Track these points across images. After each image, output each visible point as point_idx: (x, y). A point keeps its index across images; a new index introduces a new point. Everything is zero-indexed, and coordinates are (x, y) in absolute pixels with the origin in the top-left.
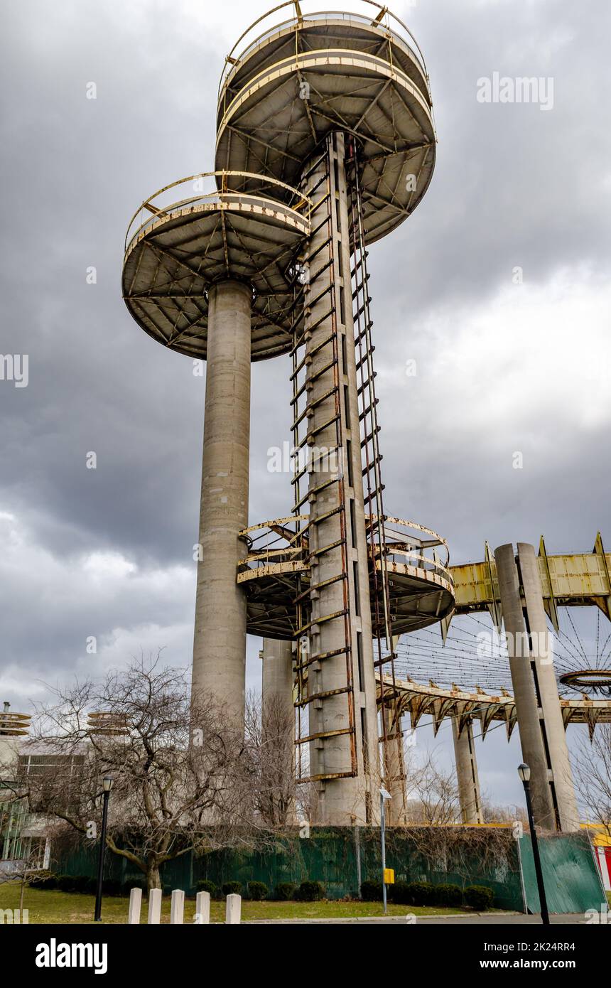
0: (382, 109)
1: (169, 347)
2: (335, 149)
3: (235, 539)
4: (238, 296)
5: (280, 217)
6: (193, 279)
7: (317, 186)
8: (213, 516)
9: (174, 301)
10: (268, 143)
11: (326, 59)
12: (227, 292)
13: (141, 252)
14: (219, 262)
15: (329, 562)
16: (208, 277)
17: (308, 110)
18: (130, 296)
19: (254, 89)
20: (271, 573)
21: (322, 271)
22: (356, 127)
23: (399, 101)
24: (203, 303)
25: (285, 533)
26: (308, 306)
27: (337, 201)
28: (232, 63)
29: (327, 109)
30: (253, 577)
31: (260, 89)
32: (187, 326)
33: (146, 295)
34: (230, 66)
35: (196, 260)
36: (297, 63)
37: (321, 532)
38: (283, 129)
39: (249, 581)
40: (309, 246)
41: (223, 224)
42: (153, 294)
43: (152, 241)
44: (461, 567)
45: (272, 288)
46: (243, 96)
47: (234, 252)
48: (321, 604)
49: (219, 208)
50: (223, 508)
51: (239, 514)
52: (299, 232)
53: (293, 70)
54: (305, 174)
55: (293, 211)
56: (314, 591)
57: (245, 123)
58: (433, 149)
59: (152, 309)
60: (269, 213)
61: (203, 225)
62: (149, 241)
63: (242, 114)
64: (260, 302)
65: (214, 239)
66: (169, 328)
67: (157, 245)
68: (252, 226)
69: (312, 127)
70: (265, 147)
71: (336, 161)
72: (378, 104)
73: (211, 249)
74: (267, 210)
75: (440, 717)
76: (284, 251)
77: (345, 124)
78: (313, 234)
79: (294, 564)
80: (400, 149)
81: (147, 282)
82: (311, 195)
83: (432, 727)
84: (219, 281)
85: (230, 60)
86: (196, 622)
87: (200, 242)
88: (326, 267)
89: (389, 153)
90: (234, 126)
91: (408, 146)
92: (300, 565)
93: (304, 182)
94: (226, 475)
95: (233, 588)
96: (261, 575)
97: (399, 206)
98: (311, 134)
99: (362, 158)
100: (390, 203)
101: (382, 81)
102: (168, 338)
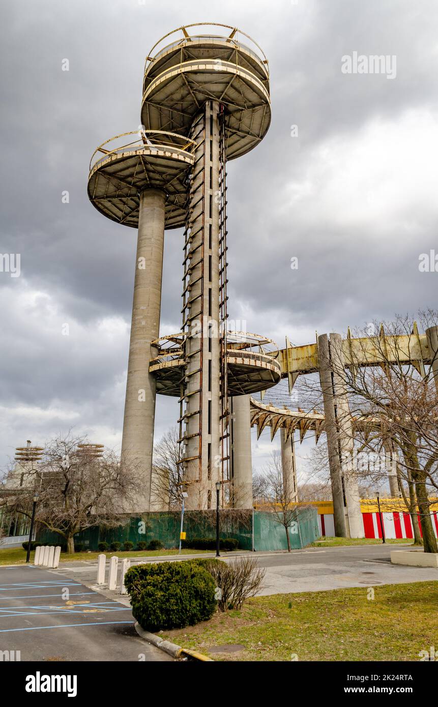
0: (235, 88)
1: (121, 224)
2: (212, 108)
3: (149, 346)
4: (156, 197)
5: (175, 156)
6: (130, 189)
7: (199, 134)
8: (137, 333)
9: (121, 200)
10: (171, 109)
11: (197, 66)
12: (150, 196)
13: (96, 177)
14: (143, 180)
15: (195, 361)
16: (138, 187)
17: (191, 92)
18: (95, 198)
19: (158, 83)
20: (166, 367)
21: (199, 187)
22: (221, 98)
23: (243, 84)
24: (137, 200)
25: (178, 341)
26: (191, 208)
27: (211, 142)
28: (150, 60)
29: (202, 90)
30: (157, 369)
31: (161, 83)
32: (130, 212)
33: (103, 198)
34: (149, 62)
35: (129, 179)
36: (181, 69)
37: (192, 343)
38: (178, 101)
39: (155, 371)
40: (194, 170)
41: (142, 161)
42: (107, 197)
43: (103, 172)
44: (302, 347)
45: (177, 191)
46: (153, 86)
47: (151, 174)
48: (190, 385)
49: (138, 154)
50: (143, 328)
51: (152, 331)
52: (187, 163)
53: (179, 73)
54: (193, 125)
55: (182, 151)
56: (187, 378)
57: (156, 99)
58: (268, 106)
59: (108, 204)
60: (168, 154)
61: (130, 162)
62: (101, 172)
63: (153, 95)
64: (172, 198)
65: (138, 168)
66: (120, 214)
67: (105, 173)
68: (159, 161)
69: (195, 99)
70: (170, 111)
71: (212, 116)
72: (232, 86)
73: (138, 173)
74: (167, 153)
75: (320, 432)
76: (180, 173)
77: (213, 97)
78: (195, 164)
79: (179, 361)
80: (249, 107)
81: (104, 191)
82: (195, 139)
83: (315, 438)
84: (145, 189)
85: (149, 59)
86: (126, 395)
87: (131, 170)
88: (200, 185)
89: (243, 110)
90: (150, 101)
91: (254, 106)
92: (182, 362)
93: (193, 129)
94: (145, 308)
95: (147, 375)
96: (161, 368)
97: (255, 136)
98: (195, 102)
99: (227, 112)
100: (249, 134)
101: (232, 75)
102: (120, 219)
